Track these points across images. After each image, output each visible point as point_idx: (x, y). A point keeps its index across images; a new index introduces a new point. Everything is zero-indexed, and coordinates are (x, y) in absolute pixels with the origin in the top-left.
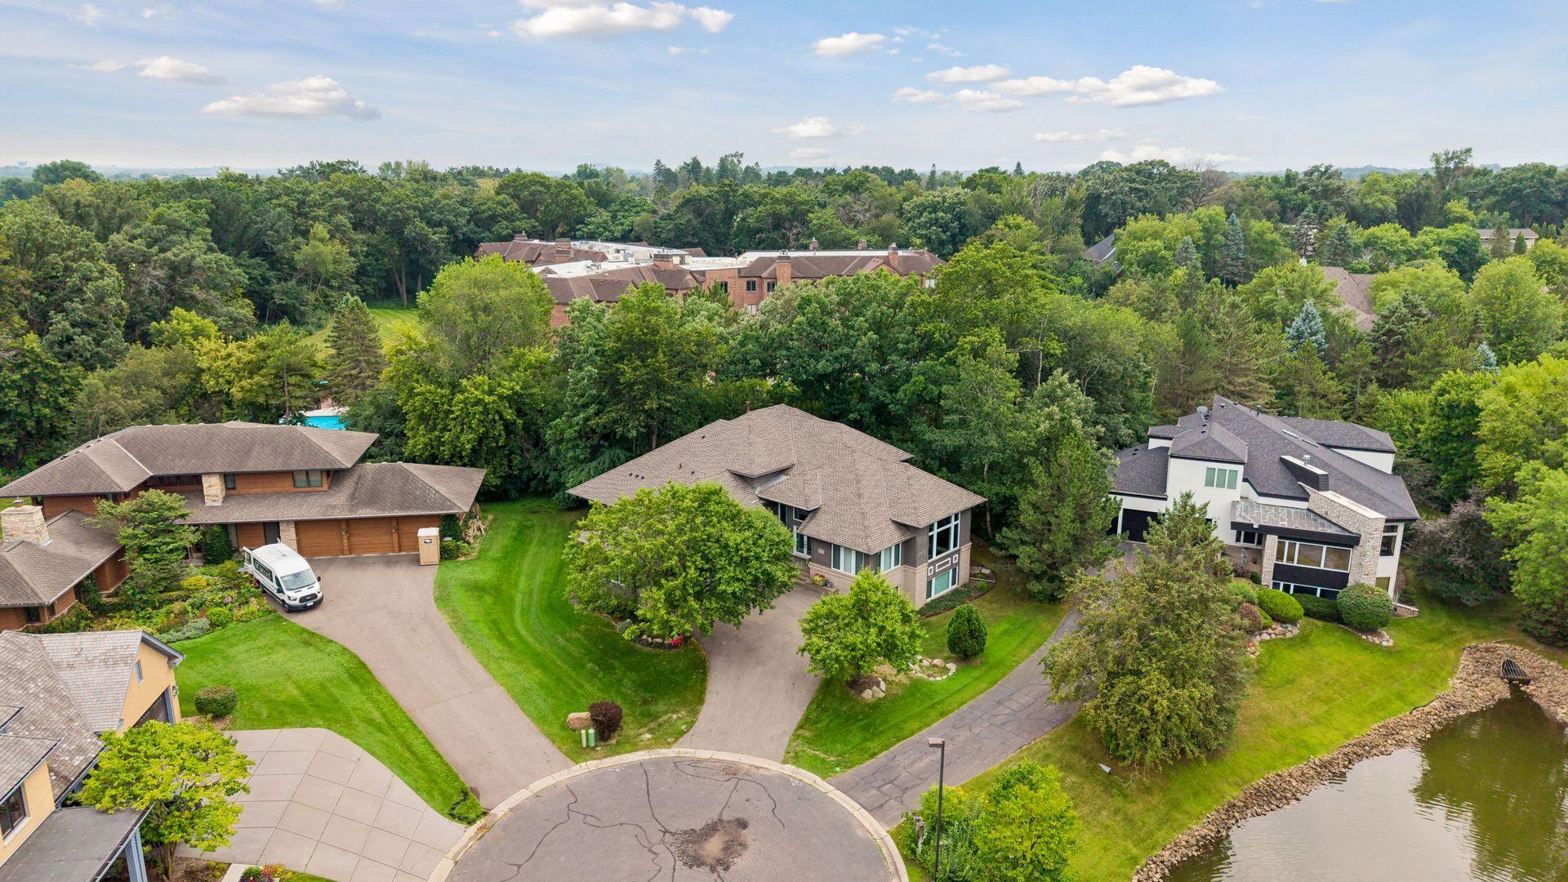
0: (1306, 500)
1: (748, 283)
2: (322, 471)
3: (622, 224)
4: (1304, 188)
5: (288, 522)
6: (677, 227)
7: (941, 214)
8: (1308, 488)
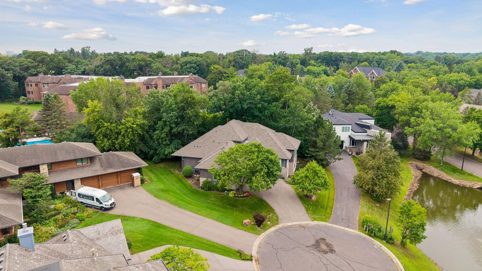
0: (366, 132)
1: (147, 87)
2: (87, 158)
3: (80, 69)
4: (279, 58)
5: (78, 179)
6: (105, 70)
7: (193, 65)
8: (366, 129)
